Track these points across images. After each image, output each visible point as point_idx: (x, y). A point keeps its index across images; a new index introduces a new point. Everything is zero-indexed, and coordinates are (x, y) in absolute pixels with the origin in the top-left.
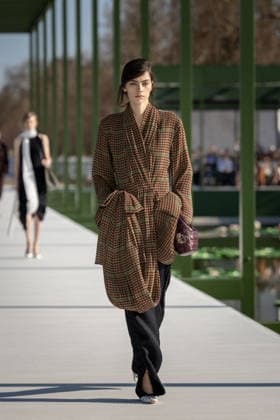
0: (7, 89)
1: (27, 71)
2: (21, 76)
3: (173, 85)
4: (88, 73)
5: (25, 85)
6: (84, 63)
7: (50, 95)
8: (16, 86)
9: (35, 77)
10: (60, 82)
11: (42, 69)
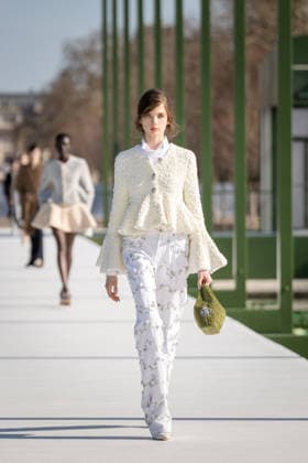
0: (65, 74)
1: (99, 47)
2: (89, 54)
4: (193, 49)
5: (96, 68)
6: (187, 33)
8: (83, 69)
9: (110, 56)
10: (150, 65)
11: (121, 43)
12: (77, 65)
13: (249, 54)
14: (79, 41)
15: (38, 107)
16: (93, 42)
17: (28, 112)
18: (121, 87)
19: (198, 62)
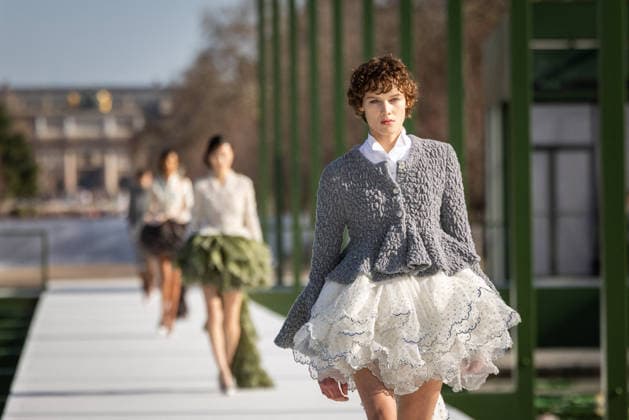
0: (205, 59)
1: (252, 19)
2: (238, 29)
3: (584, 45)
5: (248, 49)
7: (303, 69)
8: (230, 51)
9: (269, 30)
10: (325, 43)
12: (221, 45)
13: (470, 28)
14: (224, 11)
15: (166, 106)
16: (244, 12)
17: (152, 112)
18: (285, 76)
19: (395, 40)
